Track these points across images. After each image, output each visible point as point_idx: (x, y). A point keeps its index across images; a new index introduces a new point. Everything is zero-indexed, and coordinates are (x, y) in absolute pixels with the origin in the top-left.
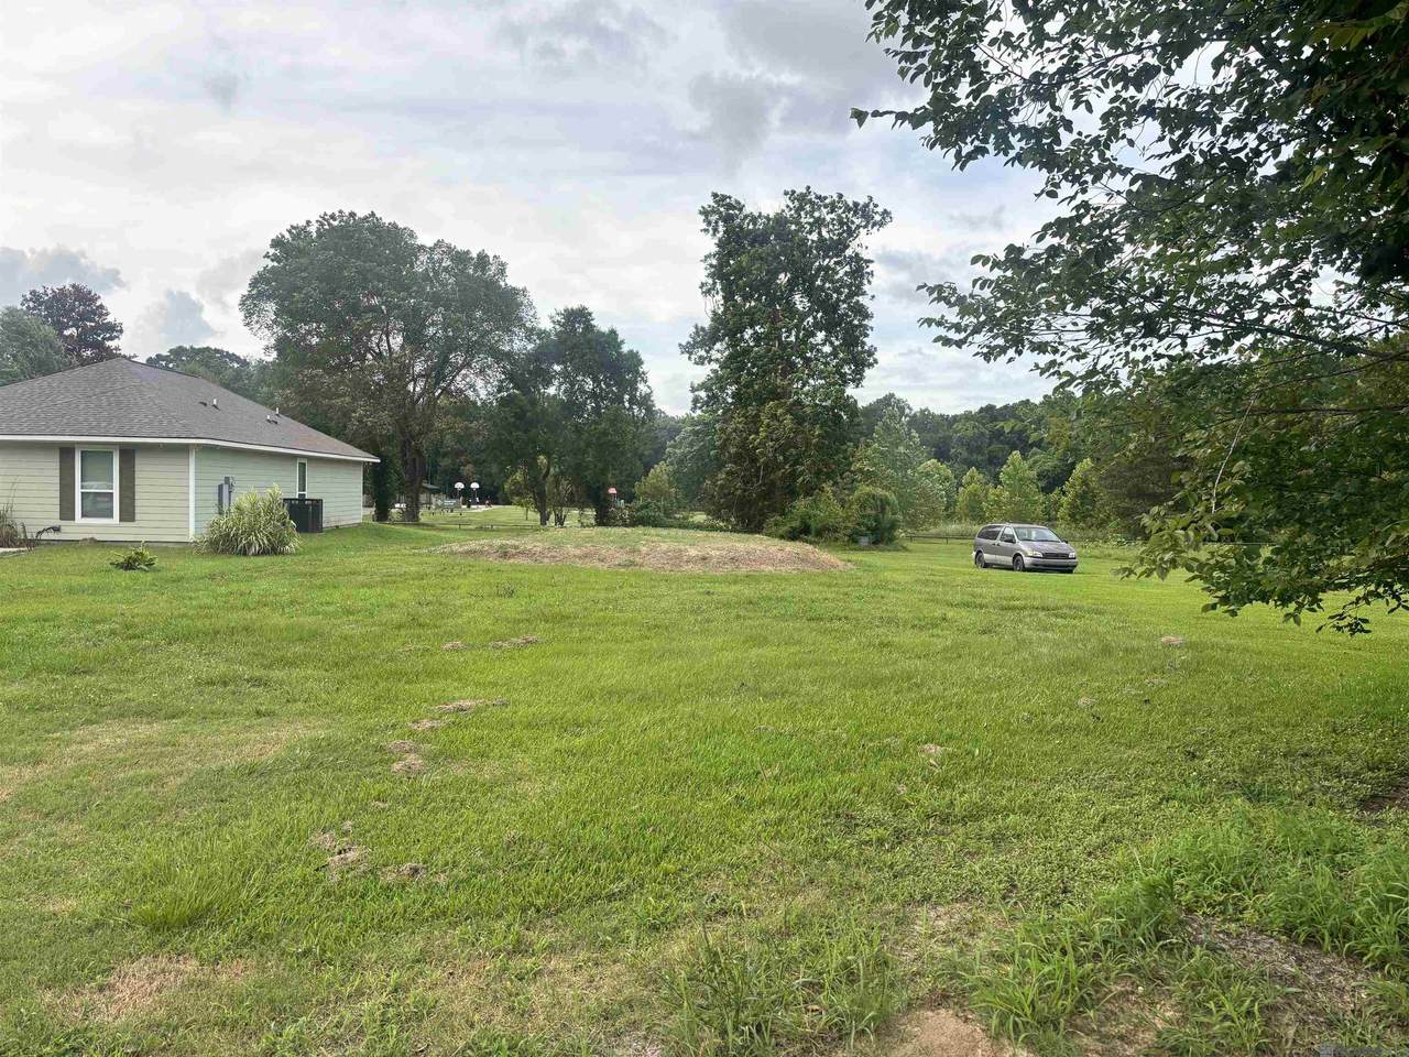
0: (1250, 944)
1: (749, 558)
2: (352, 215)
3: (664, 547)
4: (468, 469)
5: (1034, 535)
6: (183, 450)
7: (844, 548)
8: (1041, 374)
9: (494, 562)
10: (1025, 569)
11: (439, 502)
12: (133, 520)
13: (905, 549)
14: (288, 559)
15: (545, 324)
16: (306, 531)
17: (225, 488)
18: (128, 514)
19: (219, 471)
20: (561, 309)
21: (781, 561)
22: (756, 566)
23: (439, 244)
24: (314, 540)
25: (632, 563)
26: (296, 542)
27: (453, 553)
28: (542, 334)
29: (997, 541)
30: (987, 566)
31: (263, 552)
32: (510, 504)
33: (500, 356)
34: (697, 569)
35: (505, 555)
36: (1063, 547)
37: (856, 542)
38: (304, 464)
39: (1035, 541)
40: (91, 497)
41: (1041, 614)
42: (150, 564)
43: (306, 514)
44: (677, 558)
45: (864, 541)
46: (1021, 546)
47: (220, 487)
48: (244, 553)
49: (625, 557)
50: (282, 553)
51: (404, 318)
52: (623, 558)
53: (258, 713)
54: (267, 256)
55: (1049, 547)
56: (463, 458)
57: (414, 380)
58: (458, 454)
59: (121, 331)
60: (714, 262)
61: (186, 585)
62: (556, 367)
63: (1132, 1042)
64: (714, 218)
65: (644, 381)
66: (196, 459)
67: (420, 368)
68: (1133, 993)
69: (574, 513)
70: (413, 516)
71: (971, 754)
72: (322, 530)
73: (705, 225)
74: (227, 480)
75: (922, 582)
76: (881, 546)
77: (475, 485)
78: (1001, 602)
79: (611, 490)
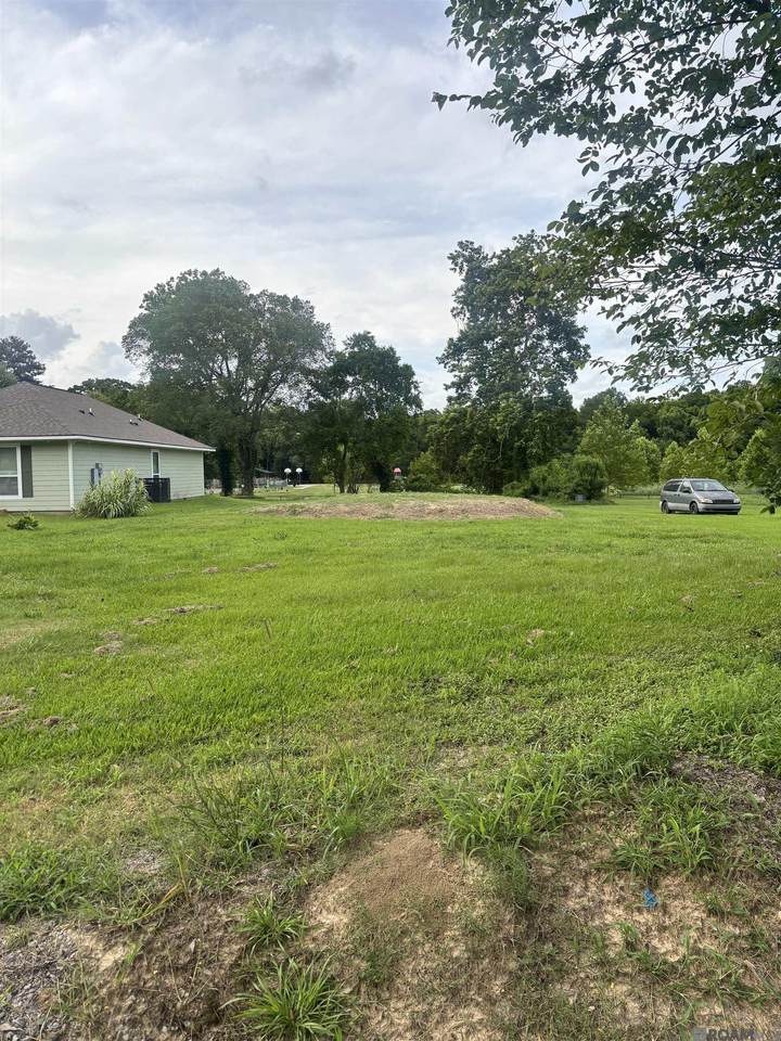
0: (730, 777)
1: (477, 509)
2: (203, 272)
3: (412, 503)
4: (294, 459)
5: (706, 486)
6: (63, 444)
7: (564, 504)
8: (608, 317)
9: (286, 517)
10: (699, 513)
11: (271, 483)
12: (32, 496)
13: (613, 503)
14: (138, 519)
15: (340, 348)
16: (158, 501)
17: (95, 472)
18: (28, 492)
19: (91, 459)
20: (350, 335)
21: (501, 511)
22: (482, 516)
23: (263, 293)
24: (162, 507)
25: (387, 516)
26: (147, 508)
27: (256, 512)
28: (339, 355)
29: (678, 493)
30: (670, 512)
31: (119, 516)
32: (322, 482)
33: (307, 372)
34: (435, 519)
35: (294, 513)
36: (729, 495)
37: (573, 498)
38: (157, 453)
39: (706, 491)
40: (8, 481)
41: (691, 541)
42: (35, 525)
43: (158, 490)
44: (421, 512)
45: (580, 498)
46: (696, 495)
47: (92, 470)
48: (106, 516)
49: (381, 511)
51: (238, 349)
52: (380, 512)
53: (27, 616)
54: (141, 307)
55: (717, 495)
56: (291, 451)
57: (247, 393)
58: (287, 448)
59: (44, 369)
60: (462, 294)
61: (54, 538)
62: (350, 379)
63: (588, 858)
64: (460, 260)
65: (416, 388)
66: (73, 450)
67: (250, 384)
68: (605, 816)
69: (365, 487)
70: (248, 493)
71: (567, 635)
72: (170, 501)
73: (453, 266)
74: (97, 465)
75: (607, 523)
76: (593, 501)
77: (299, 470)
78: (664, 533)
79: (397, 470)
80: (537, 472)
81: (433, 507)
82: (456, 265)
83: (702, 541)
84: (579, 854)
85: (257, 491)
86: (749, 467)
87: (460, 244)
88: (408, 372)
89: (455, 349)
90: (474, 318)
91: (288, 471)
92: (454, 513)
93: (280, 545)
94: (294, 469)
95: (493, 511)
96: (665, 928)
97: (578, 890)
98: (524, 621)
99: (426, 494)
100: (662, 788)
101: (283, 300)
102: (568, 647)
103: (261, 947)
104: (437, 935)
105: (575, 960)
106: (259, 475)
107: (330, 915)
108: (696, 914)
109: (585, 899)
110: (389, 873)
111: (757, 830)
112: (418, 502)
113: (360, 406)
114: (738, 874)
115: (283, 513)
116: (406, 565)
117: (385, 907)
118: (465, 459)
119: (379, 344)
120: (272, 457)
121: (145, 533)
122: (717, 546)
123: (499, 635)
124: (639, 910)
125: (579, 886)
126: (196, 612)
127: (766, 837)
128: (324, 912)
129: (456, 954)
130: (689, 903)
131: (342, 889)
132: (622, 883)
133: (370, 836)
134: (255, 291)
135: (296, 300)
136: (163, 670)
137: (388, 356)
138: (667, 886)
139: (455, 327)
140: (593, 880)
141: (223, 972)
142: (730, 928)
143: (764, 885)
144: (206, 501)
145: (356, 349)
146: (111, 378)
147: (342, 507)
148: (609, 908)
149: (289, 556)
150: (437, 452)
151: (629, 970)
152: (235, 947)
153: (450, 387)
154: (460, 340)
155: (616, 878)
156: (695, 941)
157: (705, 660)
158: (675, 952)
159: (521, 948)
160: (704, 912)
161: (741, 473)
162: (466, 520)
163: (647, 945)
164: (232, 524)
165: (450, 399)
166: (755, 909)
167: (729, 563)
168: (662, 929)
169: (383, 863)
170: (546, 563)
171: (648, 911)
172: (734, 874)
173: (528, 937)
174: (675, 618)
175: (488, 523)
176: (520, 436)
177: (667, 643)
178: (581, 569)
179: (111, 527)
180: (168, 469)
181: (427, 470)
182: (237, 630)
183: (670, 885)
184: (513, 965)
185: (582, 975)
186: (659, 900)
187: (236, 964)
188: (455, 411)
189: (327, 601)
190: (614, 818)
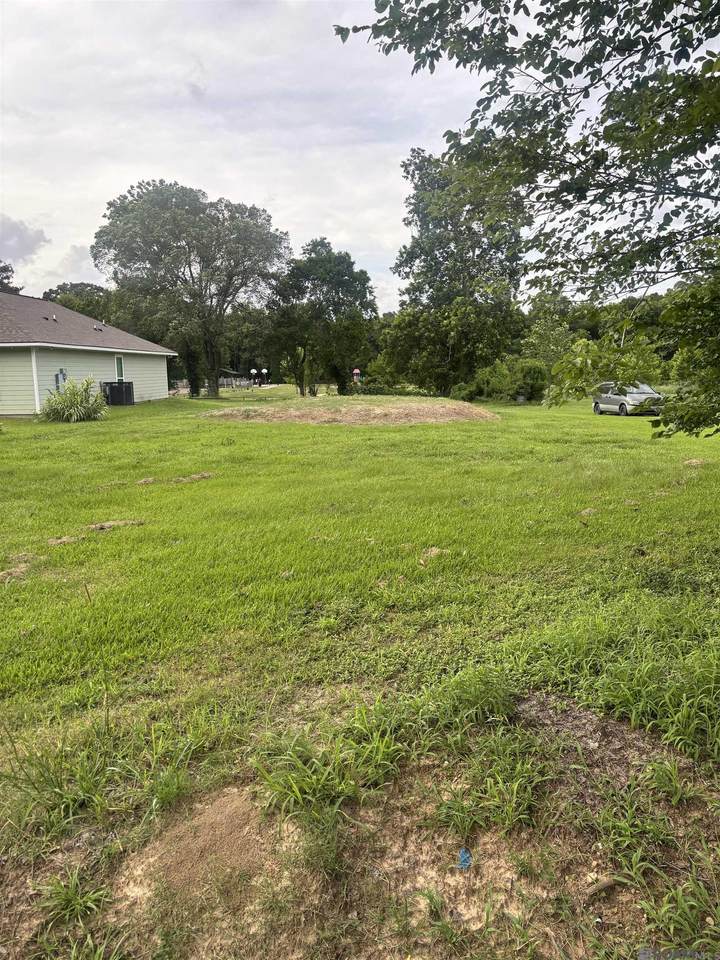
1: (420, 414)
2: (162, 182)
3: (359, 407)
4: (259, 361)
6: (27, 351)
7: (504, 405)
9: (240, 423)
10: (627, 415)
11: (238, 383)
14: (98, 423)
16: (122, 404)
17: (60, 377)
19: (55, 365)
20: (309, 241)
21: (441, 415)
22: (423, 420)
23: (220, 200)
24: (125, 410)
25: (334, 420)
26: (106, 412)
27: (212, 416)
28: (297, 262)
29: (609, 395)
30: (602, 413)
31: (81, 419)
32: (285, 383)
33: (266, 276)
34: (379, 423)
37: (515, 400)
38: (120, 358)
39: (635, 393)
41: (610, 446)
43: (119, 394)
45: (521, 399)
46: (626, 397)
47: (57, 376)
48: (68, 420)
50: (95, 419)
51: (200, 255)
54: (104, 216)
55: (645, 398)
56: (256, 352)
57: (211, 297)
58: (253, 349)
60: (413, 201)
61: (14, 443)
62: (308, 284)
63: (412, 814)
64: (412, 168)
65: (371, 292)
66: (37, 357)
67: (213, 288)
68: (439, 766)
69: (323, 388)
70: (214, 394)
71: (459, 554)
72: (133, 404)
73: (405, 174)
74: (61, 371)
75: (538, 426)
76: (533, 402)
77: (265, 371)
78: (586, 438)
79: (357, 371)
80: (483, 373)
81: (378, 411)
82: (408, 173)
83: (620, 447)
84: (405, 810)
85: (223, 392)
86: (680, 368)
87: (413, 150)
88: (363, 277)
89: (408, 256)
90: (424, 226)
91: (254, 371)
92: (398, 417)
93: (225, 451)
94: (259, 370)
95: (434, 415)
96: (473, 892)
97: (395, 850)
98: (424, 539)
99: (374, 397)
100: (497, 737)
101: (240, 209)
102: (458, 568)
103: (59, 922)
104: (236, 911)
105: (376, 931)
106: (227, 375)
107: (136, 889)
108: (508, 875)
109: (400, 860)
110: (200, 842)
111: (584, 779)
112: (365, 406)
113: (317, 311)
114: (557, 830)
115: (236, 417)
116: (334, 475)
117: (190, 881)
118: (417, 361)
119: (335, 251)
120: (239, 358)
121: (102, 437)
122: (634, 451)
123: (397, 555)
124: (452, 871)
125: (397, 845)
126: (113, 528)
127: (592, 787)
128: (132, 884)
129: (253, 930)
130: (502, 862)
131: (151, 860)
132: (440, 841)
133: (191, 799)
134: (212, 198)
135: (254, 208)
136: (58, 596)
137: (344, 261)
138: (485, 844)
139: (407, 236)
140: (414, 837)
141: (18, 949)
142: (539, 891)
143: (580, 842)
144: (170, 404)
145: (313, 255)
146: (85, 282)
147: (292, 411)
148: (423, 869)
149: (227, 465)
150: (391, 355)
151: (428, 940)
152: (36, 922)
153: (404, 294)
154: (413, 247)
155: (436, 836)
156: (502, 906)
157: (584, 581)
158: (479, 918)
159: (323, 918)
160: (516, 873)
161: (673, 373)
162: (408, 424)
163: (452, 912)
164: (186, 428)
165: (403, 303)
166: (566, 870)
167: (637, 472)
168: (471, 892)
169: (196, 831)
170: (467, 472)
171: (461, 873)
172: (552, 830)
173: (332, 908)
174: (568, 534)
175: (426, 428)
176: (468, 341)
177: (554, 563)
178: (495, 479)
179: (71, 431)
180: (133, 374)
181: (381, 371)
182: (147, 551)
183: (487, 843)
184: (311, 939)
185: (381, 947)
186: (473, 862)
187: (33, 941)
188: (409, 315)
189: (245, 517)
190: (447, 769)
